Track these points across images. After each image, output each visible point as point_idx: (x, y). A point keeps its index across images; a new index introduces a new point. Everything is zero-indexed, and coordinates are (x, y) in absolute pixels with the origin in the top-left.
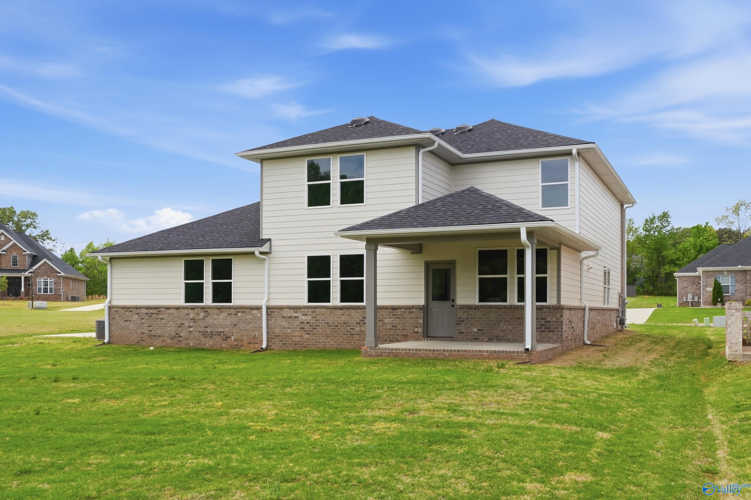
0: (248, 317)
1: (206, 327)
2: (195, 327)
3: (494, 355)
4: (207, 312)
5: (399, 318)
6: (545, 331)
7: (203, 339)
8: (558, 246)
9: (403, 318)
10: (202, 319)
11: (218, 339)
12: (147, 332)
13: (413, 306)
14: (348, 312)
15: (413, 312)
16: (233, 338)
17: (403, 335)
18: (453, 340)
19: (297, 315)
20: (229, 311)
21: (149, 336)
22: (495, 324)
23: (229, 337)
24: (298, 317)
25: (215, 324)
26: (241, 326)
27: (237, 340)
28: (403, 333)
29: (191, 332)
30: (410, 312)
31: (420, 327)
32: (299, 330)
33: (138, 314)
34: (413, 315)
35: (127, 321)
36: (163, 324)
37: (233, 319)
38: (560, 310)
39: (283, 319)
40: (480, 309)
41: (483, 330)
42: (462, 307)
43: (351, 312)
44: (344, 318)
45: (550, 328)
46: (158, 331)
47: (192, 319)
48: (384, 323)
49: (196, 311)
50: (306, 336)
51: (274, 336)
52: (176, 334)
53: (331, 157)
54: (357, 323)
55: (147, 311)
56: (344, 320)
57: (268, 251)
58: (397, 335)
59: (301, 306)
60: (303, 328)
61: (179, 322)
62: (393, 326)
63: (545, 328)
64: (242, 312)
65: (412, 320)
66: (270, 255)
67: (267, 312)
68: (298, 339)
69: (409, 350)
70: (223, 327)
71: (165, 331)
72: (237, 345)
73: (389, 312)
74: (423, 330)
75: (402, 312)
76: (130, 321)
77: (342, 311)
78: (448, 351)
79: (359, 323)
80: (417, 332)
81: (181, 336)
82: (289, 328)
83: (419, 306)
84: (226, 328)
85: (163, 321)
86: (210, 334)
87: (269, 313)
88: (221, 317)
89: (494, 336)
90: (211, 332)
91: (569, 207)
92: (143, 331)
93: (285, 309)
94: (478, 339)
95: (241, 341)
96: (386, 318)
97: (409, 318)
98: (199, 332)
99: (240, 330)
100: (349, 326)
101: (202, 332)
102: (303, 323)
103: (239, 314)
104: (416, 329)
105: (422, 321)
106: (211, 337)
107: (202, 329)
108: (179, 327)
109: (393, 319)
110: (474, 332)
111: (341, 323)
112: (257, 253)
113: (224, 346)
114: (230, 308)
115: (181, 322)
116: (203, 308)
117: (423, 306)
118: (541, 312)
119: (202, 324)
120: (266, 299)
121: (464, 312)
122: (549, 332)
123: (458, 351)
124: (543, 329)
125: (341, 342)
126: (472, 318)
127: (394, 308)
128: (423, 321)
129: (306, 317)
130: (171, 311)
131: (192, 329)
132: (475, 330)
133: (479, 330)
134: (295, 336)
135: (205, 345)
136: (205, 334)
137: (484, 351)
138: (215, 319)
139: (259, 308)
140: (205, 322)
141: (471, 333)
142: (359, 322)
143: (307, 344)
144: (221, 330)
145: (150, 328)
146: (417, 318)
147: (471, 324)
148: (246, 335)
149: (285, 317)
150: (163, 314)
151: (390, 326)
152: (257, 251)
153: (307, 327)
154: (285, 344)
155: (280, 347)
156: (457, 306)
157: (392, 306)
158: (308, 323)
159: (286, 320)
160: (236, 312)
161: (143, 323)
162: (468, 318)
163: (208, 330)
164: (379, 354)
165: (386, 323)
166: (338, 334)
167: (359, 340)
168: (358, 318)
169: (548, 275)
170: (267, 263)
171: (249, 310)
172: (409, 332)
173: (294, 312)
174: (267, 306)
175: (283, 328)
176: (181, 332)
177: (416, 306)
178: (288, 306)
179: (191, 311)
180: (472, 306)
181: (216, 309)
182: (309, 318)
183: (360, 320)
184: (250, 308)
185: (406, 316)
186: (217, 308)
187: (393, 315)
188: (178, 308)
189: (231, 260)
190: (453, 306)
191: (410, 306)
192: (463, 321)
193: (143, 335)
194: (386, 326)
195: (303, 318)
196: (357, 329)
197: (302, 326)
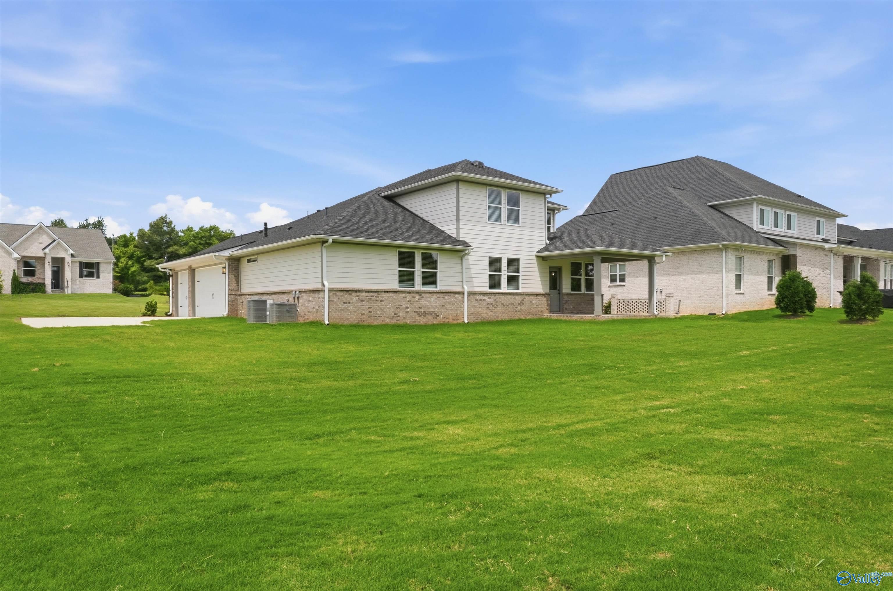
0: (452, 299)
1: (420, 308)
2: (412, 308)
4: (421, 295)
5: (540, 300)
7: (417, 318)
10: (417, 301)
11: (430, 317)
12: (367, 313)
13: (546, 293)
14: (513, 297)
16: (441, 316)
19: (485, 298)
20: (438, 295)
21: (370, 317)
22: (579, 304)
23: (438, 316)
24: (485, 300)
25: (428, 306)
26: (447, 306)
27: (444, 317)
29: (408, 312)
30: (545, 297)
31: (549, 306)
33: (358, 296)
35: (346, 303)
36: (383, 305)
37: (442, 302)
39: (476, 301)
40: (574, 295)
41: (575, 307)
42: (566, 294)
44: (512, 300)
46: (378, 312)
47: (408, 301)
49: (412, 295)
50: (490, 313)
51: (470, 313)
52: (395, 314)
53: (502, 190)
55: (367, 294)
58: (538, 311)
59: (487, 292)
60: (488, 308)
61: (398, 304)
62: (537, 306)
65: (546, 301)
67: (468, 296)
70: (433, 308)
71: (384, 312)
72: (445, 322)
73: (535, 297)
75: (541, 297)
76: (349, 303)
77: (511, 296)
79: (520, 304)
81: (399, 316)
82: (480, 308)
84: (436, 308)
85: (383, 303)
86: (423, 314)
88: (432, 299)
90: (424, 312)
92: (363, 312)
93: (477, 294)
94: (573, 312)
95: (448, 318)
96: (533, 301)
97: (544, 301)
99: (447, 310)
100: (514, 306)
101: (417, 312)
102: (488, 304)
103: (446, 298)
104: (547, 308)
105: (550, 303)
106: (424, 316)
107: (417, 310)
108: (397, 308)
109: (536, 301)
111: (510, 304)
113: (435, 322)
114: (436, 292)
115: (400, 304)
117: (549, 293)
119: (417, 305)
120: (465, 286)
121: (568, 297)
125: (510, 317)
127: (537, 294)
129: (490, 299)
130: (391, 294)
131: (408, 310)
132: (572, 307)
134: (484, 313)
135: (420, 322)
136: (419, 314)
138: (428, 301)
139: (462, 293)
140: (419, 304)
141: (570, 309)
143: (490, 319)
144: (433, 310)
145: (370, 310)
146: (548, 300)
147: (570, 304)
148: (451, 314)
149: (478, 300)
150: (383, 297)
151: (535, 306)
153: (491, 307)
154: (477, 319)
155: (474, 321)
158: (491, 304)
159: (478, 302)
160: (444, 296)
161: (363, 305)
162: (569, 301)
163: (422, 310)
165: (533, 304)
166: (508, 311)
167: (519, 315)
170: (464, 259)
171: (453, 294)
173: (483, 296)
174: (468, 292)
175: (476, 308)
176: (399, 312)
178: (478, 292)
179: (408, 295)
180: (570, 293)
181: (426, 293)
182: (492, 300)
185: (543, 299)
187: (537, 299)
188: (396, 292)
190: (559, 293)
191: (544, 293)
192: (567, 302)
193: (363, 316)
194: (533, 306)
195: (488, 300)
196: (519, 308)
197: (488, 306)
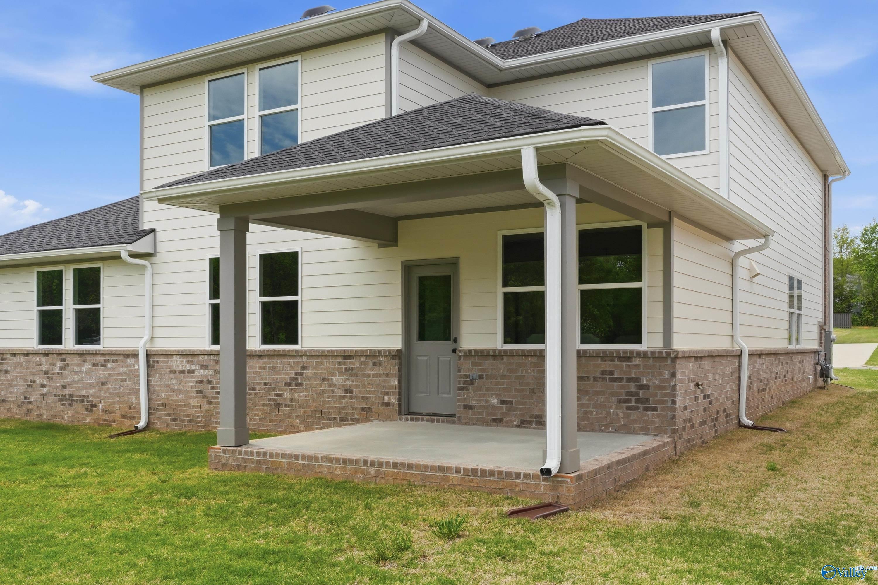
0: (121, 369)
1: (64, 387)
2: (50, 386)
3: (472, 481)
4: (64, 360)
5: (356, 375)
6: (637, 408)
7: (60, 408)
8: (666, 219)
9: (363, 375)
10: (58, 373)
11: (80, 408)
13: (380, 352)
15: (380, 364)
16: (100, 406)
17: (363, 409)
18: (454, 422)
19: (193, 367)
20: (94, 360)
22: (533, 391)
24: (193, 372)
25: (77, 383)
26: (113, 385)
27: (106, 411)
28: (364, 405)
29: (44, 395)
30: (375, 364)
31: (393, 393)
32: (195, 395)
34: (380, 370)
36: (8, 380)
37: (100, 374)
38: (669, 360)
39: (172, 375)
40: (505, 358)
41: (511, 403)
42: (470, 354)
43: (277, 363)
45: (647, 401)
47: (45, 373)
48: (330, 386)
49: (52, 359)
50: (206, 407)
51: (159, 405)
52: (25, 398)
53: (247, 71)
54: (286, 384)
56: (266, 378)
57: (149, 250)
58: (354, 409)
59: (196, 351)
60: (201, 392)
61: (29, 378)
62: (346, 391)
63: (637, 401)
64: (113, 362)
65: (379, 379)
66: (154, 259)
67: (148, 361)
68: (193, 412)
69: (297, 457)
70: (86, 388)
71: (11, 393)
72: (106, 420)
73: (340, 363)
74: (400, 400)
75: (362, 363)
77: (261, 362)
78: (373, 464)
79: (289, 385)
80: (388, 404)
81: (31, 403)
82: (180, 391)
83: (389, 351)
84: (91, 389)
85: (9, 376)
86: (68, 400)
87: (151, 363)
88: (84, 369)
89: (531, 416)
90: (71, 396)
91: (707, 151)
93: (175, 357)
94: (501, 421)
95: (112, 413)
96: (333, 375)
97: (374, 375)
98: (55, 395)
99: (110, 393)
100: (273, 390)
101: (59, 395)
102: (201, 382)
103: (109, 366)
104: (386, 399)
105: (396, 382)
106: (70, 405)
107: (59, 391)
108: (28, 386)
109: (345, 377)
110: (494, 407)
111: (261, 383)
112: (124, 255)
113: (88, 420)
114: (95, 354)
115: (32, 378)
116: (59, 354)
117: (399, 351)
118: (629, 366)
119: (59, 382)
120: (146, 337)
121: (474, 364)
122: (646, 409)
123: (395, 465)
124: (633, 404)
125: (260, 420)
126: (488, 377)
127: (347, 356)
128: (400, 382)
129: (206, 371)
131: (45, 390)
132: (495, 401)
133: (503, 402)
134: (190, 407)
136: (62, 399)
137: (449, 469)
138: (76, 374)
139: (135, 355)
140: (62, 378)
141: (487, 408)
142: (289, 381)
143: (207, 422)
144: (84, 392)
146: (387, 375)
147: (487, 389)
148: (118, 403)
149: (175, 372)
150: (8, 364)
151: (341, 391)
152: (124, 250)
153: (207, 390)
154: (175, 420)
155: (168, 425)
156: (460, 351)
157: (345, 351)
158: (209, 382)
159: (176, 377)
160: (105, 361)
162: (481, 377)
163: (67, 392)
164: (241, 463)
165: (335, 385)
166: (256, 405)
167: (289, 417)
168: (287, 374)
169: (643, 284)
170: (148, 272)
171: (121, 358)
172: (373, 404)
173: (189, 362)
174: (147, 351)
175: (171, 391)
176: (31, 395)
177: (385, 351)
178: (178, 351)
179: (44, 360)
180: (488, 351)
181: (77, 356)
182: (211, 372)
183: (292, 379)
184: (124, 355)
185: (368, 371)
186: (79, 354)
187: (346, 369)
188: (26, 355)
189: (98, 270)
190: (454, 351)
191: (375, 351)
192: (472, 383)
194: (333, 391)
195: (201, 373)
196: (287, 395)
197: (200, 387)
